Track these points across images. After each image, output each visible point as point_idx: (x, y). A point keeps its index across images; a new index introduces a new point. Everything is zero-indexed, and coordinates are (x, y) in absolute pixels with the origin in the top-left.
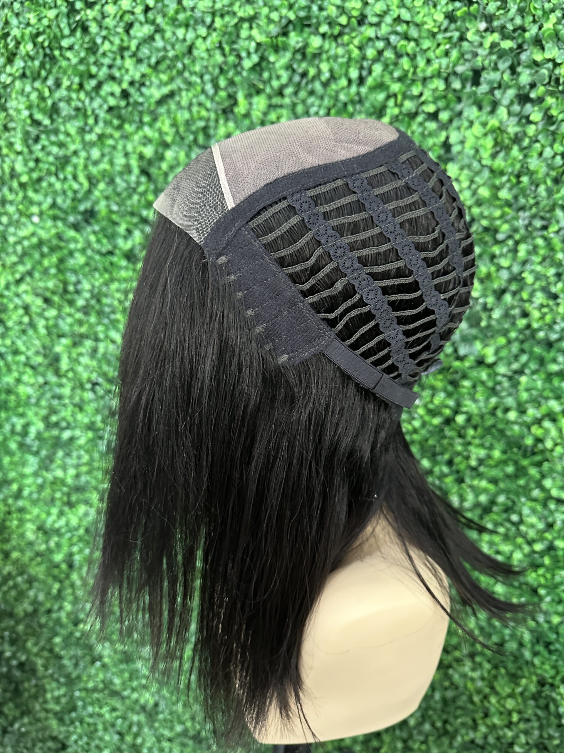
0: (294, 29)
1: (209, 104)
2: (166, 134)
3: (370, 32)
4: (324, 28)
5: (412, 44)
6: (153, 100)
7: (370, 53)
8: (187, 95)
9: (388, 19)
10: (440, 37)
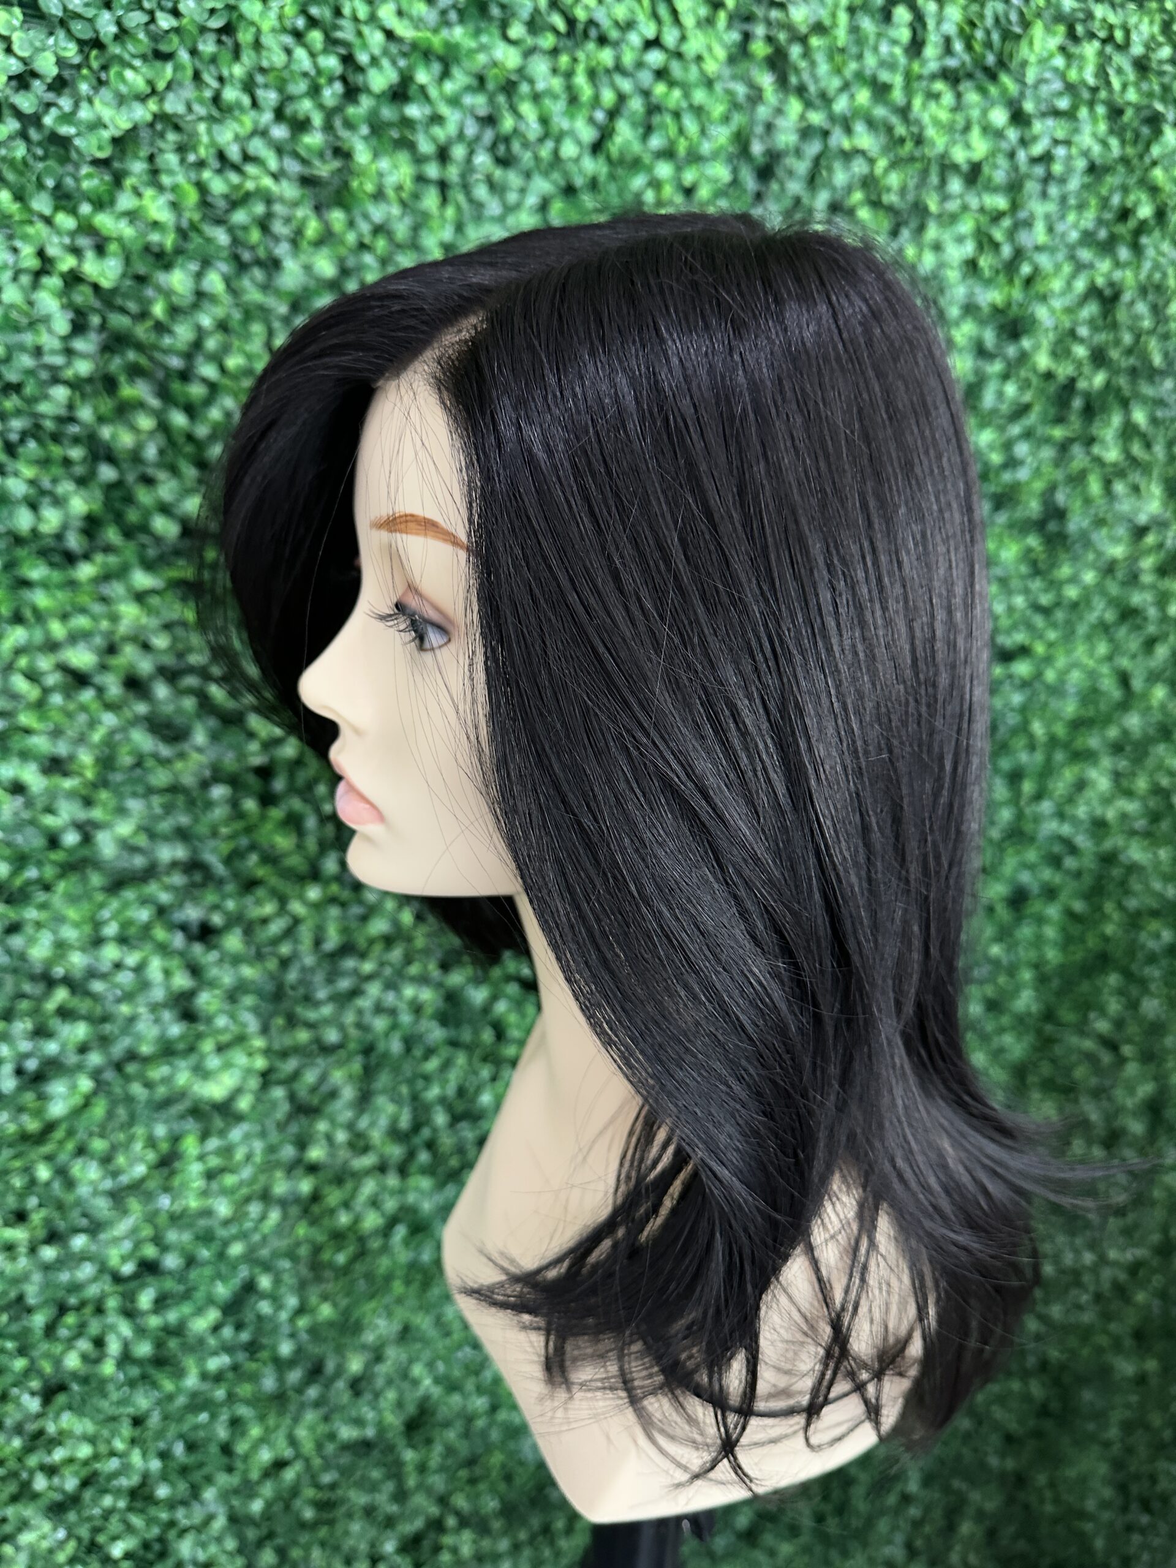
0: (462, 21)
1: (273, 163)
2: (156, 225)
3: (606, 56)
4: (517, 31)
5: (677, 93)
6: (106, 134)
7: (608, 97)
8: (209, 132)
9: (635, 39)
10: (718, 87)
